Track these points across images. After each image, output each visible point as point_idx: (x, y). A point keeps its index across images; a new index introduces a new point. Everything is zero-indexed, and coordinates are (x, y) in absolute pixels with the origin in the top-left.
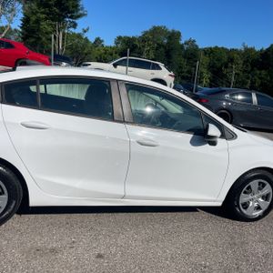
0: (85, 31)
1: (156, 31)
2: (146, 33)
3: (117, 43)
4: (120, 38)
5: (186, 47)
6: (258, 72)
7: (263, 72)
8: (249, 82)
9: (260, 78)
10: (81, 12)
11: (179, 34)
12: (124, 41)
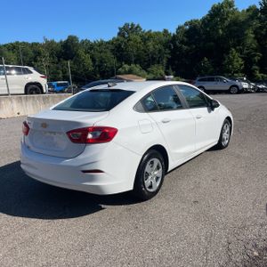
8: (61, 72)
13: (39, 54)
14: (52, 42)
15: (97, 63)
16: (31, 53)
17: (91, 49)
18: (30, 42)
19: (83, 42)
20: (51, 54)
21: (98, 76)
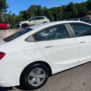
0: (10, 12)
1: (32, 7)
2: (29, 8)
3: (20, 14)
4: (20, 12)
5: (43, 10)
6: (68, 12)
7: (70, 12)
8: (66, 16)
9: (69, 14)
10: (7, 6)
11: (40, 6)
12: (22, 13)
13: (59, 11)
14: (64, 6)
15: (80, 12)
16: (57, 11)
17: (78, 6)
18: (57, 7)
19: (75, 4)
20: (63, 10)
21: (80, 16)
